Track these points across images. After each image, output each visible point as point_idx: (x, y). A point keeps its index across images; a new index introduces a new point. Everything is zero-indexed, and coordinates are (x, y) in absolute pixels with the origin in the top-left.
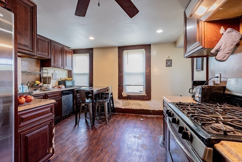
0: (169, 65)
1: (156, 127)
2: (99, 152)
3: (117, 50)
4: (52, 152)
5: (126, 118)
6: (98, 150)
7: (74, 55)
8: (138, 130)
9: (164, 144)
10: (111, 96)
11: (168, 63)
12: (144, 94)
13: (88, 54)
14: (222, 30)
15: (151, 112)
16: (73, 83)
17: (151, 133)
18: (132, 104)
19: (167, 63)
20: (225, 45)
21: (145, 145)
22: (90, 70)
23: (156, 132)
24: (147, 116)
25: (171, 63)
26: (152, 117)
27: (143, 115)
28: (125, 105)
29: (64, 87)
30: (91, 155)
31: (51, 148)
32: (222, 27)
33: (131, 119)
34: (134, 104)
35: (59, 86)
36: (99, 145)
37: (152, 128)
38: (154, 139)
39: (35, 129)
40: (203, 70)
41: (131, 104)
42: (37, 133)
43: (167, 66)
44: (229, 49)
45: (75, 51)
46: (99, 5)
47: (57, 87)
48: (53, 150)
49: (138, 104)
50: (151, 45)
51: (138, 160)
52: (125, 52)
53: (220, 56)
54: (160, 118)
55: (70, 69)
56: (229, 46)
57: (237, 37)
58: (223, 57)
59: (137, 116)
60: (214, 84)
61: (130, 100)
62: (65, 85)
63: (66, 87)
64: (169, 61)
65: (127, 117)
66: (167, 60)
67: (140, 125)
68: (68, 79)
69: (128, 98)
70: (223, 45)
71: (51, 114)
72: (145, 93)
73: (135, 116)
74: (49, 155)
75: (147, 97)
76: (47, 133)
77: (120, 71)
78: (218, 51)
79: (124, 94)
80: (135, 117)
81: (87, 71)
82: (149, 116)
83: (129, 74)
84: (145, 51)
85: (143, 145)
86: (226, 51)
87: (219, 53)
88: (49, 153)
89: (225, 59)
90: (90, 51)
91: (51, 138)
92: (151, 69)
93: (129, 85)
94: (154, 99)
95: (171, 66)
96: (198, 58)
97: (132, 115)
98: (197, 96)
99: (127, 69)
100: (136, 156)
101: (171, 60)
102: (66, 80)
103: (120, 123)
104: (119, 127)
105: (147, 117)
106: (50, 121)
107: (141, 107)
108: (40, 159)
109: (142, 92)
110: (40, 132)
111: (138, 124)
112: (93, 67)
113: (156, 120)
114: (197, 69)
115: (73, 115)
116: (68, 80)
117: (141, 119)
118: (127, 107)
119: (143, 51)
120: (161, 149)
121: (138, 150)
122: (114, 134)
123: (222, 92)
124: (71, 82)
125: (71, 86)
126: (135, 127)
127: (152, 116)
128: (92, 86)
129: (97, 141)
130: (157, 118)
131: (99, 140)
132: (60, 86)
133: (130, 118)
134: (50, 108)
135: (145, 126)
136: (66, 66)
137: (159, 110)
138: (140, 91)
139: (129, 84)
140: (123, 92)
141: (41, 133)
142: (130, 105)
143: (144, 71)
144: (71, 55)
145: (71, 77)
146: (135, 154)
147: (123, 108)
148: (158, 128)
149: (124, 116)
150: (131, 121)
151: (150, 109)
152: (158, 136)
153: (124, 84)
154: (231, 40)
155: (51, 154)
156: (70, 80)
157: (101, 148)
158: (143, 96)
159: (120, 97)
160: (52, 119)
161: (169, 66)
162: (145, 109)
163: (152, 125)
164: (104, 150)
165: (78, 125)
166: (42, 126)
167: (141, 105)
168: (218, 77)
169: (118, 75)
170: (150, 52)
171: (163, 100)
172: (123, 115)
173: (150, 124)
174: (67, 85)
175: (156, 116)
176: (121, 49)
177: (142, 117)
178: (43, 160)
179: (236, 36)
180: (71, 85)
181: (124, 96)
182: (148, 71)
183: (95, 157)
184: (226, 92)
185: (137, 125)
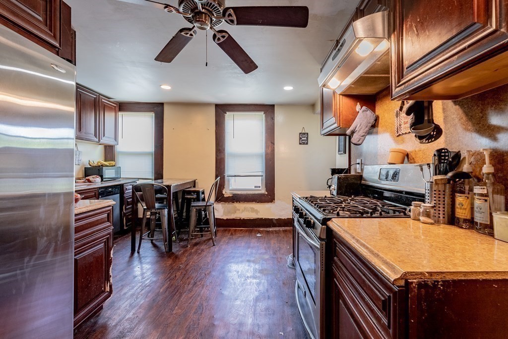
0: (304, 141)
1: (283, 244)
2: (190, 286)
3: (212, 111)
4: (108, 290)
5: (230, 235)
6: (189, 284)
7: (120, 114)
8: (254, 251)
9: (293, 265)
10: (203, 196)
11: (303, 139)
12: (263, 191)
13: (153, 114)
14: (358, 107)
15: (275, 221)
16: (118, 170)
17: (275, 253)
18: (241, 210)
19: (300, 138)
20: (360, 126)
21: (266, 270)
22: (156, 147)
23: (282, 252)
24: (268, 229)
25: (307, 138)
26: (276, 231)
27: (261, 229)
28: (229, 212)
29: (99, 179)
30: (178, 291)
31: (107, 284)
32: (358, 103)
33: (240, 237)
34: (245, 209)
35: (87, 178)
36: (188, 278)
37: (277, 246)
38: (279, 260)
39: (87, 248)
40: (345, 153)
41: (239, 210)
42: (89, 255)
43: (300, 144)
44: (365, 131)
45: (122, 106)
46: (206, 65)
47: (82, 181)
48: (111, 286)
49: (253, 210)
50: (274, 105)
51: (256, 288)
52: (229, 116)
53: (356, 138)
54: (289, 231)
55: (111, 142)
56: (364, 128)
57: (372, 118)
58: (358, 140)
59: (251, 232)
60: (356, 172)
61: (237, 202)
62: (102, 177)
63: (104, 180)
64: (304, 136)
65: (232, 234)
66: (300, 133)
67: (256, 244)
68: (107, 163)
69: (234, 200)
70: (359, 126)
71: (108, 224)
72: (265, 189)
73: (246, 231)
74: (105, 295)
75: (269, 197)
76: (102, 256)
77: (220, 150)
78: (353, 132)
79: (227, 193)
80: (247, 233)
81: (150, 147)
82: (271, 229)
83: (235, 156)
84: (264, 115)
85: (262, 270)
86: (361, 133)
87: (355, 134)
88: (104, 292)
89: (360, 142)
90: (157, 109)
91: (108, 265)
92: (274, 148)
93: (235, 176)
94: (280, 200)
95: (307, 144)
96: (340, 137)
97: (241, 230)
98: (333, 188)
99: (232, 145)
100: (252, 284)
101: (307, 134)
102: (102, 166)
103: (221, 243)
104: (219, 250)
105: (268, 232)
106: (106, 236)
107: (257, 214)
108: (89, 302)
109: (259, 187)
110: (94, 253)
111: (254, 242)
112: (163, 140)
113: (282, 235)
114: (339, 151)
115: (120, 237)
116: (107, 166)
117: (258, 235)
118: (232, 215)
119: (261, 115)
120: (289, 272)
121: (255, 277)
122: (211, 260)
123: (359, 182)
124: (114, 170)
125: (113, 179)
126: (249, 247)
127: (277, 229)
128: (162, 178)
129: (184, 273)
130: (285, 231)
131: (186, 271)
132: (90, 178)
133: (239, 235)
134: (106, 215)
135: (265, 245)
136: (104, 136)
137: (288, 219)
138: (255, 187)
139: (236, 174)
140: (224, 189)
141: (94, 255)
142: (237, 212)
143: (264, 151)
144: (113, 114)
145: (113, 159)
146: (250, 282)
147: (225, 218)
148: (286, 245)
149: (227, 232)
150: (240, 239)
151: (273, 218)
152: (286, 255)
153: (226, 174)
154: (366, 120)
155: (107, 293)
156: (112, 165)
157: (192, 281)
158: (263, 195)
159: (220, 198)
160: (109, 234)
161: (304, 144)
162: (264, 217)
163: (276, 242)
164: (198, 283)
165: (138, 252)
166: (96, 244)
167: (257, 212)
168: (359, 164)
169: (216, 158)
170: (273, 119)
171: (293, 198)
172: (225, 230)
173: (272, 242)
174: (106, 177)
175: (284, 229)
176: (221, 109)
177: (259, 232)
178: (97, 301)
179: (370, 116)
180: (113, 176)
181: (227, 196)
182: (269, 151)
183: (185, 294)
184: (363, 182)
185: (252, 244)
